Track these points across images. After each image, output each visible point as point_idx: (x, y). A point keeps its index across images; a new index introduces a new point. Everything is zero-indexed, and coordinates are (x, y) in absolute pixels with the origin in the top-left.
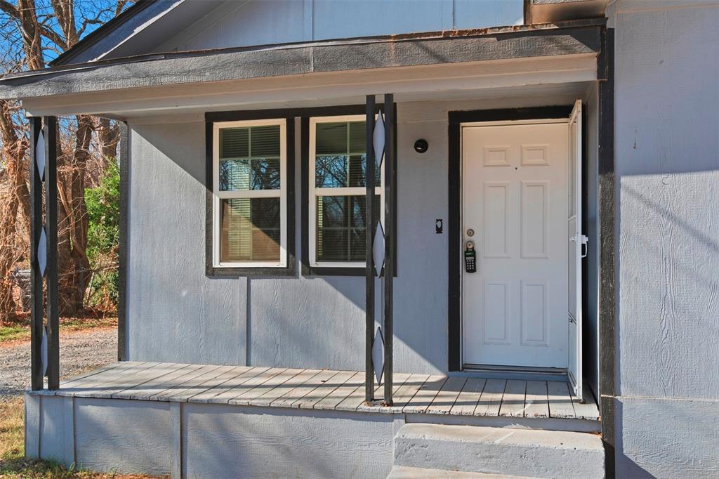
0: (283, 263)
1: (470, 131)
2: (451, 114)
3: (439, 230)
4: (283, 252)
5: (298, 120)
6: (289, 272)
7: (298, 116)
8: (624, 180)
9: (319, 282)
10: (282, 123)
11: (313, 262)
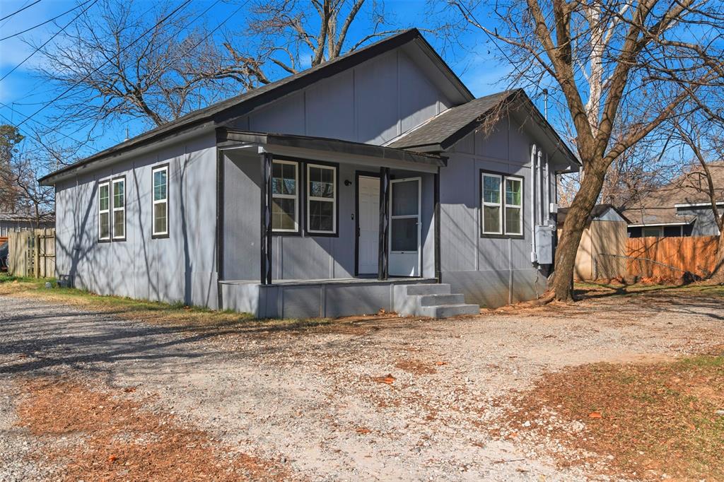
0: (297, 230)
1: (362, 179)
2: (356, 171)
3: (353, 219)
4: (296, 225)
5: (302, 164)
6: (299, 234)
7: (303, 162)
8: (442, 205)
9: (311, 239)
10: (296, 164)
11: (309, 231)
